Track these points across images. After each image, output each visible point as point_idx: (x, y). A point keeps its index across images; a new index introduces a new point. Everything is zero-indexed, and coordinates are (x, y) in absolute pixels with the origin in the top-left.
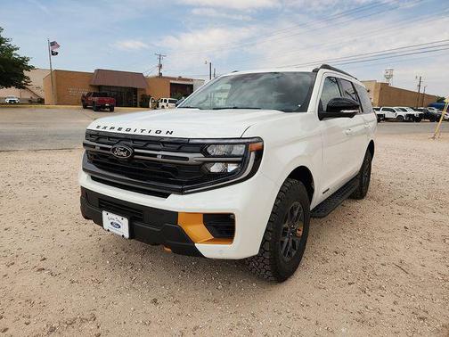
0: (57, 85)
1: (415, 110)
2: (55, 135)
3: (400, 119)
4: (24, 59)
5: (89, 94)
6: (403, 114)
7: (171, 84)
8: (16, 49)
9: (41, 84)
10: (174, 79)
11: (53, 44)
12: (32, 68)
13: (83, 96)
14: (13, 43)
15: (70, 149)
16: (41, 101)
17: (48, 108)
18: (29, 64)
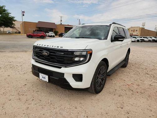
0: (25, 27)
1: (155, 38)
2: (21, 46)
3: (149, 41)
4: (13, 17)
5: (36, 30)
6: (151, 39)
7: (65, 27)
8: (10, 13)
9: (19, 26)
10: (66, 25)
11: (23, 12)
12: (16, 20)
13: (34, 31)
14: (9, 11)
15: (26, 51)
16: (20, 33)
17: (21, 35)
18: (15, 19)
